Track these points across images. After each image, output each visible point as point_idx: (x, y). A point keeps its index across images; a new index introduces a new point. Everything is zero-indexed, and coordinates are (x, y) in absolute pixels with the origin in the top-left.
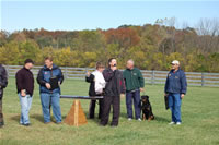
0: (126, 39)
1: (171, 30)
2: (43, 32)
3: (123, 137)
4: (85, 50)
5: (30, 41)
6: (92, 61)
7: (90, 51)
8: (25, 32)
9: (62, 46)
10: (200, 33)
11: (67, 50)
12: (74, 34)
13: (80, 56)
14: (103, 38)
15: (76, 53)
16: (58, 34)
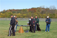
0: (33, 11)
1: (43, 8)
2: (14, 10)
3: (33, 36)
4: (23, 14)
5: (11, 12)
6: (25, 16)
7: (25, 14)
8: (10, 10)
9: (18, 13)
10: (50, 9)
11: (19, 14)
12: (21, 10)
13: (22, 15)
14: (28, 11)
15: (21, 14)
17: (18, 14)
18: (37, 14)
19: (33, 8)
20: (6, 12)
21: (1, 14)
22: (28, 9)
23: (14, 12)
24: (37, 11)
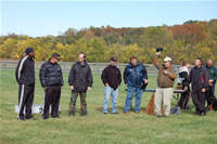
0: (192, 35)
2: (110, 29)
4: (151, 47)
8: (92, 29)
9: (128, 43)
11: (135, 47)
12: (140, 31)
13: (146, 52)
15: (142, 49)
16: (123, 31)
17: (126, 48)
18: (211, 46)
19: (190, 25)
20: (77, 38)
21: (60, 45)
22: (170, 28)
23: (110, 38)
24: (208, 34)
